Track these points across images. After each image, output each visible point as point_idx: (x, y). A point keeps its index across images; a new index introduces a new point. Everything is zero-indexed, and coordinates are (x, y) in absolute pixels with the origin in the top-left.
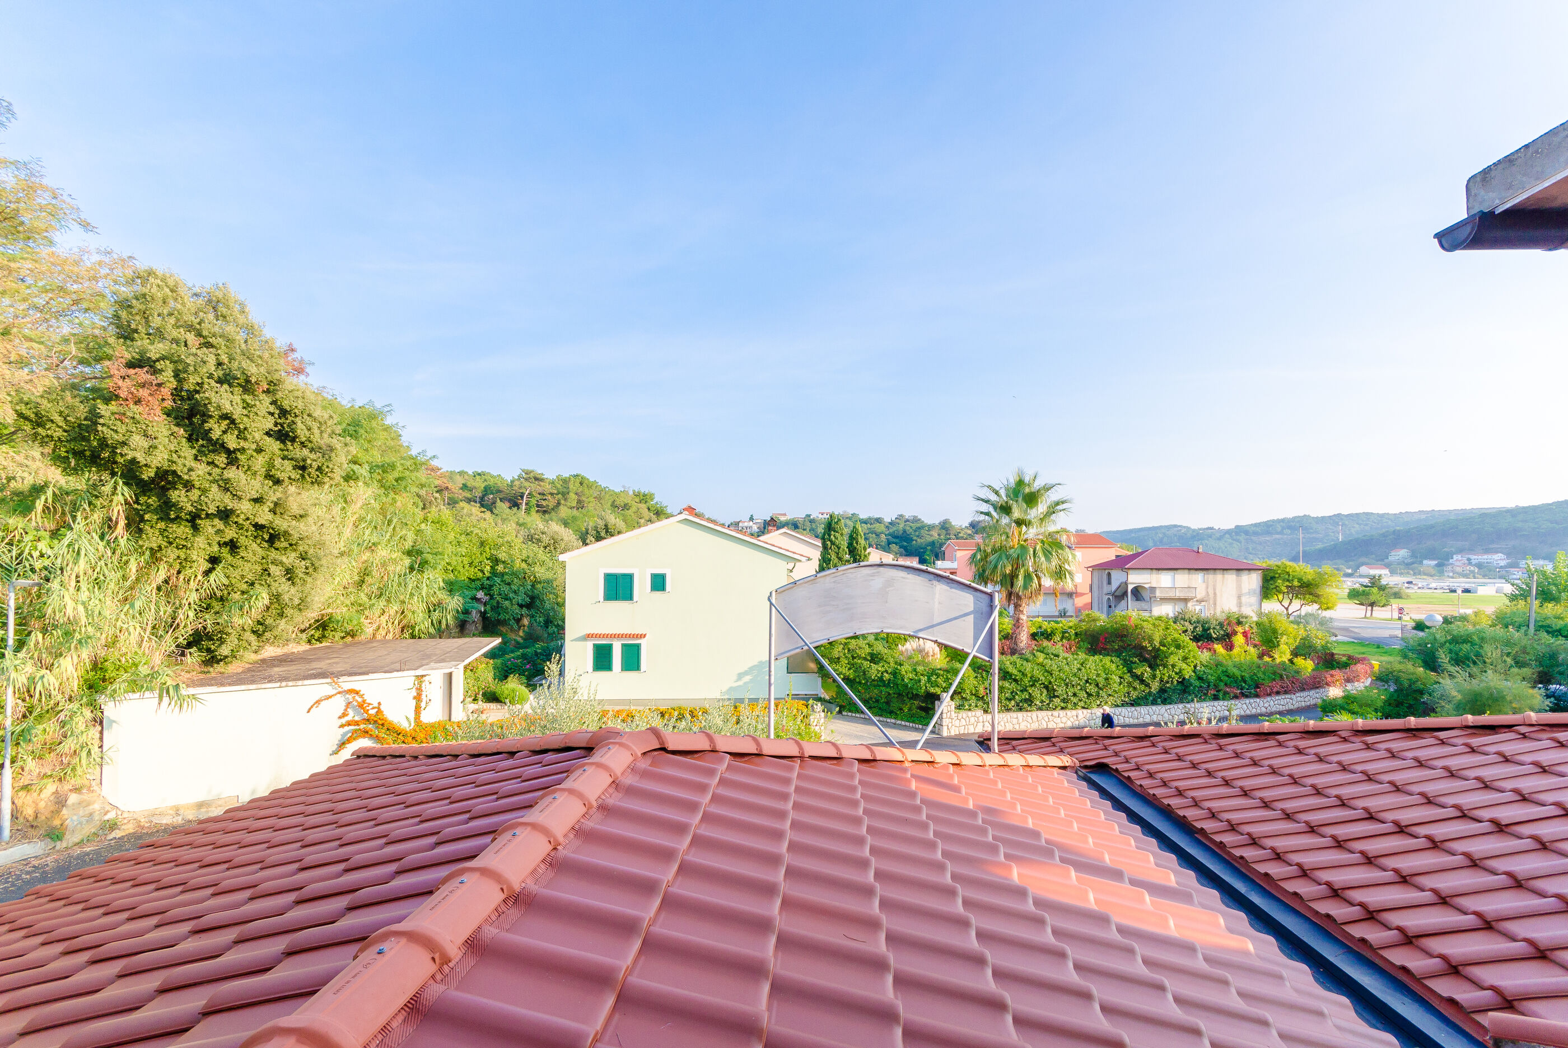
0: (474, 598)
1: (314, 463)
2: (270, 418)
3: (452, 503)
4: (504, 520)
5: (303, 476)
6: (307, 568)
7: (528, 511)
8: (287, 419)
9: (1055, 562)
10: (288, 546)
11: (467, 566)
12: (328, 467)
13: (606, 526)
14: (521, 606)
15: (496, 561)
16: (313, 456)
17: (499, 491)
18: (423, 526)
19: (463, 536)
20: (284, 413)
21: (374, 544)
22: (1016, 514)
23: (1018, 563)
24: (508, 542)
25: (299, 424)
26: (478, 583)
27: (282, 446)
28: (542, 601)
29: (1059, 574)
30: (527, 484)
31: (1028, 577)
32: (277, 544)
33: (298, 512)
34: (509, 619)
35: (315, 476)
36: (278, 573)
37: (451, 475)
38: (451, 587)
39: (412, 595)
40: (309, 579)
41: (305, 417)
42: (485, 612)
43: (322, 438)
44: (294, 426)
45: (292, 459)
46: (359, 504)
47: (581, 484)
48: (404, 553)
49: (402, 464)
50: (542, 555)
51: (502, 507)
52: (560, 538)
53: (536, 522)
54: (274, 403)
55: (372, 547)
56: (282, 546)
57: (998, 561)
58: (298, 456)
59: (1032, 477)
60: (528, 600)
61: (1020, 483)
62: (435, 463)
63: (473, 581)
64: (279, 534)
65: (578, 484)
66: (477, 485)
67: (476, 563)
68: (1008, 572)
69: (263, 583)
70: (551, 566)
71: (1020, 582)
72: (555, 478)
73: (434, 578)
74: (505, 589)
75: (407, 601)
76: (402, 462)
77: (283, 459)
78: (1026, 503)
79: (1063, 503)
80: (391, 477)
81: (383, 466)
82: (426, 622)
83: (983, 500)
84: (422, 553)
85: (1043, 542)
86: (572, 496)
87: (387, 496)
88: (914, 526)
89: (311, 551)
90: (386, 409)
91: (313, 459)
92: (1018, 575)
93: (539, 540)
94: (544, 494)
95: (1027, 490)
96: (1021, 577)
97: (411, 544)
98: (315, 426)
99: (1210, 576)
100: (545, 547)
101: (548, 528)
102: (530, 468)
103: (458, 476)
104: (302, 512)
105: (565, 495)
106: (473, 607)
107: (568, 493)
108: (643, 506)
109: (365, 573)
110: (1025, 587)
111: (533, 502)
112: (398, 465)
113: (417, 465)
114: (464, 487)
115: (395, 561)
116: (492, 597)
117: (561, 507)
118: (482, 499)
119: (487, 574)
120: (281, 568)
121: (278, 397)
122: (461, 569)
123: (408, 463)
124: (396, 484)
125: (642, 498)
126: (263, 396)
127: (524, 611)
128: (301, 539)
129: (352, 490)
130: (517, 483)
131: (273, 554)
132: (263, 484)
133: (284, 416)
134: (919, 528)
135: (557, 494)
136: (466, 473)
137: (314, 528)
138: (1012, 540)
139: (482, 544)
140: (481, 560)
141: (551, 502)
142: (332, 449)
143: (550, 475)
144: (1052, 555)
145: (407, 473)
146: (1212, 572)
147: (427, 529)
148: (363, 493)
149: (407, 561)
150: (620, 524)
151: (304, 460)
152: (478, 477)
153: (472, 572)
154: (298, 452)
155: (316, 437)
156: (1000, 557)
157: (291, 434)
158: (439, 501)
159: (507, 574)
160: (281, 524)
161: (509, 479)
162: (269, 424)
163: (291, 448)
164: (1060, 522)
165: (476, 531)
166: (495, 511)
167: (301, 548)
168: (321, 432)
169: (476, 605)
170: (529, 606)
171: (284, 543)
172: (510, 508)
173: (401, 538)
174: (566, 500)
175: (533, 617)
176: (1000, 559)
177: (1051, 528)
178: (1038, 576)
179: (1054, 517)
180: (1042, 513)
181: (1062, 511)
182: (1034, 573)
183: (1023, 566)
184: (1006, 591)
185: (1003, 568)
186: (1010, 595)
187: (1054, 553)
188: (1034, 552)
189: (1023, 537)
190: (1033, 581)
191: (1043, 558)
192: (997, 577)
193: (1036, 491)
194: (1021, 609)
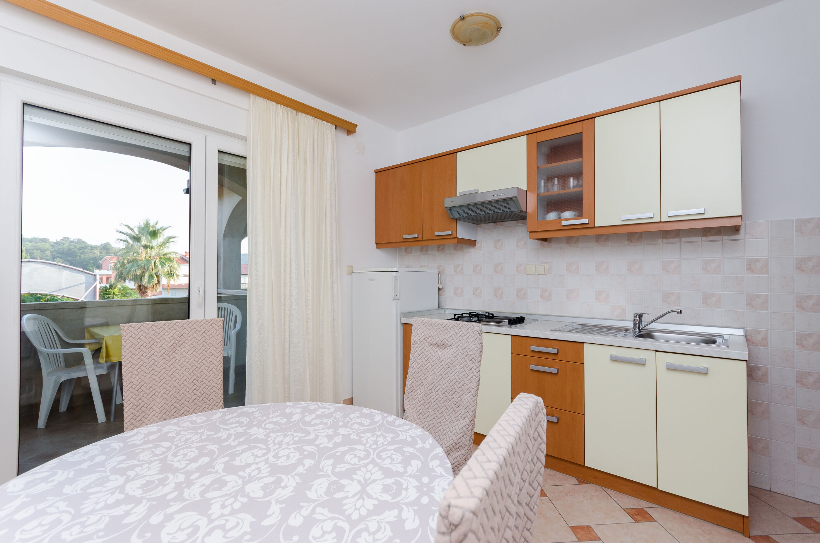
9: (166, 269)
22: (144, 242)
23: (144, 268)
29: (170, 275)
31: (151, 276)
57: (131, 267)
59: (155, 223)
61: (147, 224)
68: (138, 274)
71: (146, 279)
78: (150, 236)
79: (173, 238)
83: (122, 233)
85: (161, 258)
88: (79, 246)
92: (145, 275)
95: (151, 229)
96: (146, 277)
110: (149, 282)
134: (83, 248)
138: (141, 257)
144: (165, 265)
156: (133, 265)
164: (171, 248)
176: (133, 266)
177: (166, 251)
178: (157, 276)
179: (167, 245)
180: (161, 242)
181: (172, 243)
182: (155, 274)
183: (148, 270)
184: (137, 284)
185: (135, 272)
186: (140, 286)
187: (166, 264)
188: (155, 263)
189: (148, 255)
190: (154, 278)
191: (160, 267)
192: (131, 276)
193: (157, 230)
194: (147, 294)
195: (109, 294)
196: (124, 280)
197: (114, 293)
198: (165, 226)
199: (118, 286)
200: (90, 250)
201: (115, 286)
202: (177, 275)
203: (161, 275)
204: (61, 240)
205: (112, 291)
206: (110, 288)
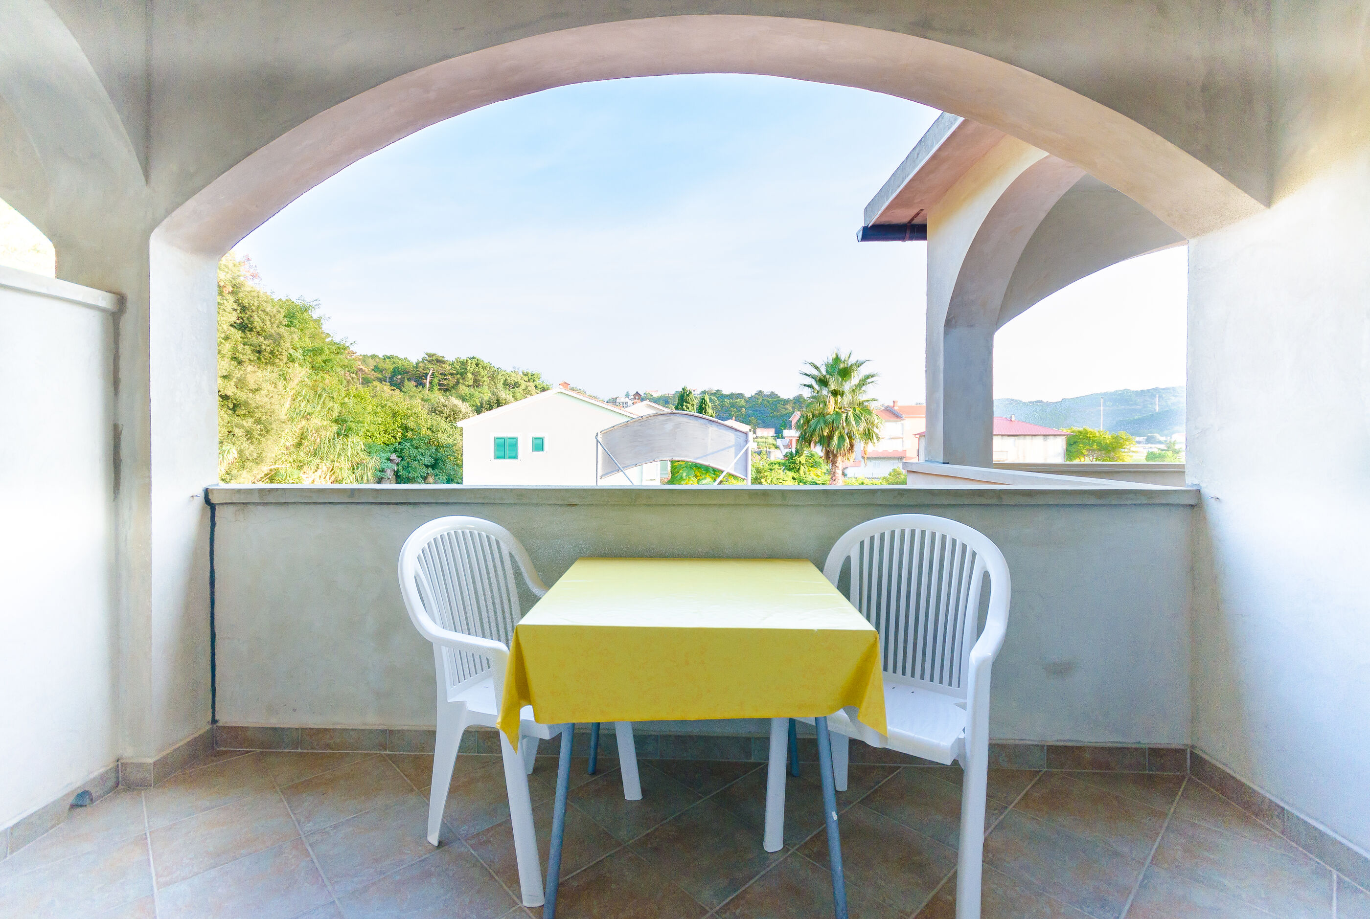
0: (389, 459)
1: (268, 348)
2: (234, 313)
3: (366, 382)
4: (411, 397)
5: (259, 358)
6: (261, 431)
7: (431, 389)
8: (246, 313)
9: (863, 426)
10: (247, 413)
11: (382, 433)
12: (278, 351)
13: (498, 400)
14: (427, 466)
15: (406, 429)
16: (267, 342)
17: (406, 372)
18: (346, 399)
19: (379, 407)
20: (244, 309)
21: (309, 414)
22: (833, 386)
23: (833, 425)
24: (415, 413)
25: (256, 317)
26: (392, 448)
27: (243, 335)
28: (444, 462)
29: (868, 435)
30: (430, 366)
31: (841, 437)
32: (239, 412)
33: (254, 387)
34: (417, 477)
35: (268, 358)
36: (240, 434)
37: (364, 359)
38: (369, 450)
39: (339, 455)
40: (263, 439)
41: (260, 312)
42: (397, 472)
43: (272, 328)
44: (252, 319)
45: (250, 345)
46: (296, 382)
47: (477, 365)
48: (332, 422)
49: (328, 348)
50: (444, 424)
51: (410, 385)
52: (458, 410)
53: (438, 397)
54: (236, 301)
55: (307, 416)
56: (242, 413)
57: (817, 425)
58: (255, 342)
59: (847, 355)
60: (433, 461)
61: (837, 359)
62: (353, 348)
63: (388, 445)
64: (240, 404)
65: (474, 366)
66: (387, 367)
67: (390, 430)
68: (825, 434)
69: (229, 441)
70: (451, 433)
71: (835, 441)
72: (454, 360)
73: (357, 441)
74: (413, 452)
75: (336, 459)
76: (329, 346)
77: (244, 345)
78: (841, 376)
79: (872, 376)
80: (319, 359)
81: (313, 350)
82: (351, 478)
83: (806, 375)
84: (347, 422)
85: (855, 409)
86: (470, 375)
87: (317, 375)
89: (264, 418)
90: (315, 303)
91: (267, 345)
92: (833, 436)
93: (441, 412)
94: (445, 375)
95: (842, 366)
96: (836, 438)
97: (338, 414)
98: (267, 318)
99: (1020, 441)
100: (446, 418)
101: (449, 401)
102: (432, 352)
103: (370, 359)
104: (256, 387)
105: (463, 375)
106: (388, 467)
107: (466, 373)
108: (532, 384)
109: (303, 437)
110: (839, 447)
111: (436, 381)
112: (326, 349)
113: (340, 349)
114: (376, 369)
115: (325, 428)
116: (403, 459)
117: (460, 385)
118: (391, 378)
119: (399, 440)
120: (242, 430)
121: (240, 297)
122: (378, 436)
123: (334, 348)
124: (324, 365)
125: (530, 377)
126: (229, 297)
127: (430, 470)
128: (257, 408)
129: (289, 370)
130: (421, 365)
131: (236, 420)
132: (230, 365)
133: (244, 311)
134: (776, 402)
135: (456, 374)
136: (377, 356)
137: (266, 399)
138: (829, 408)
139: (395, 415)
140: (394, 427)
141: (452, 381)
142: (281, 337)
143: (450, 357)
144: (861, 419)
145: (333, 356)
146: (1022, 437)
147: (351, 402)
148: (300, 373)
149: (335, 428)
150: (510, 397)
151: (260, 346)
152: (387, 360)
153: (387, 438)
154: (255, 339)
155: (268, 327)
156: (819, 421)
157: (249, 325)
158: (355, 380)
159: (415, 439)
160: (242, 396)
161: (414, 361)
162: (233, 318)
163: (250, 336)
164: (868, 393)
165: (389, 404)
166: (404, 389)
167: (256, 415)
168: (272, 323)
169: (390, 464)
170: (433, 466)
171: (244, 411)
172: (416, 386)
173: (329, 409)
174: (464, 379)
175: (437, 476)
176: (818, 424)
177: (862, 398)
178: (850, 438)
179: (864, 388)
180: (855, 385)
181: (870, 384)
182: (847, 435)
183: (837, 427)
184: (824, 451)
185: (821, 431)
186: (827, 453)
187: (863, 418)
188: (847, 417)
189: (838, 405)
190: (846, 441)
191: (853, 423)
192: (816, 438)
193: (850, 367)
194: (837, 465)
195: (795, 463)
196: (809, 444)
197: (800, 462)
198: (861, 359)
199: (805, 452)
200: (782, 404)
201: (802, 452)
202: (877, 435)
203: (856, 437)
204: (756, 394)
205: (798, 459)
206: (796, 455)
